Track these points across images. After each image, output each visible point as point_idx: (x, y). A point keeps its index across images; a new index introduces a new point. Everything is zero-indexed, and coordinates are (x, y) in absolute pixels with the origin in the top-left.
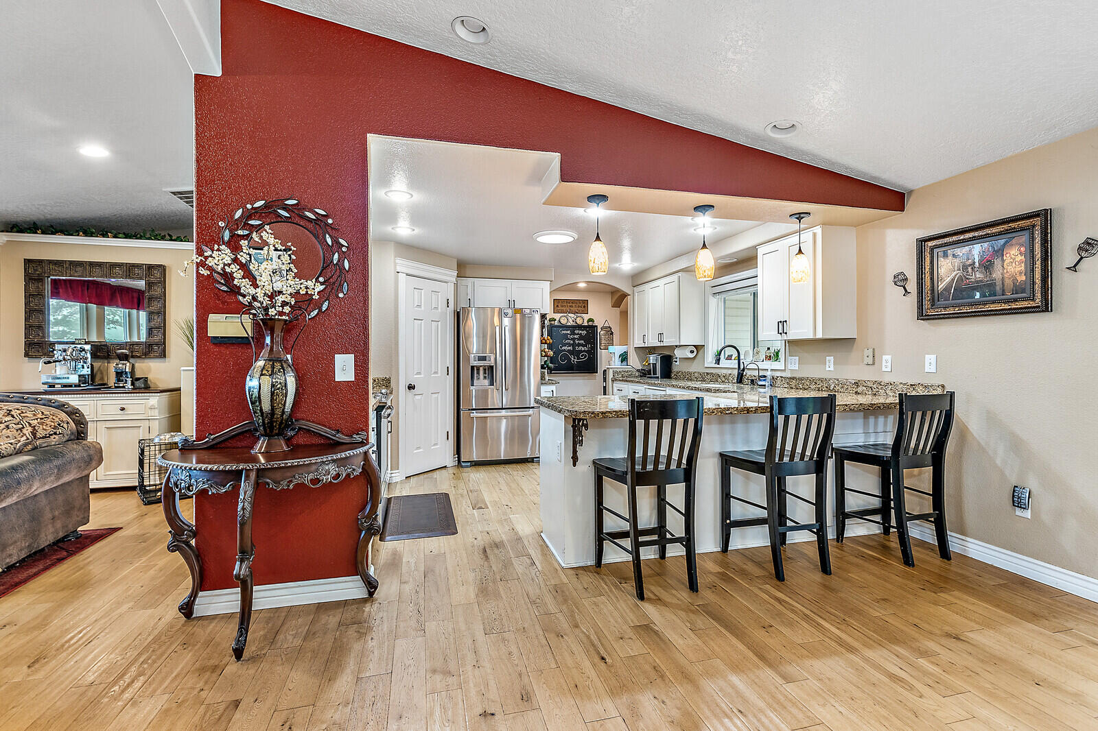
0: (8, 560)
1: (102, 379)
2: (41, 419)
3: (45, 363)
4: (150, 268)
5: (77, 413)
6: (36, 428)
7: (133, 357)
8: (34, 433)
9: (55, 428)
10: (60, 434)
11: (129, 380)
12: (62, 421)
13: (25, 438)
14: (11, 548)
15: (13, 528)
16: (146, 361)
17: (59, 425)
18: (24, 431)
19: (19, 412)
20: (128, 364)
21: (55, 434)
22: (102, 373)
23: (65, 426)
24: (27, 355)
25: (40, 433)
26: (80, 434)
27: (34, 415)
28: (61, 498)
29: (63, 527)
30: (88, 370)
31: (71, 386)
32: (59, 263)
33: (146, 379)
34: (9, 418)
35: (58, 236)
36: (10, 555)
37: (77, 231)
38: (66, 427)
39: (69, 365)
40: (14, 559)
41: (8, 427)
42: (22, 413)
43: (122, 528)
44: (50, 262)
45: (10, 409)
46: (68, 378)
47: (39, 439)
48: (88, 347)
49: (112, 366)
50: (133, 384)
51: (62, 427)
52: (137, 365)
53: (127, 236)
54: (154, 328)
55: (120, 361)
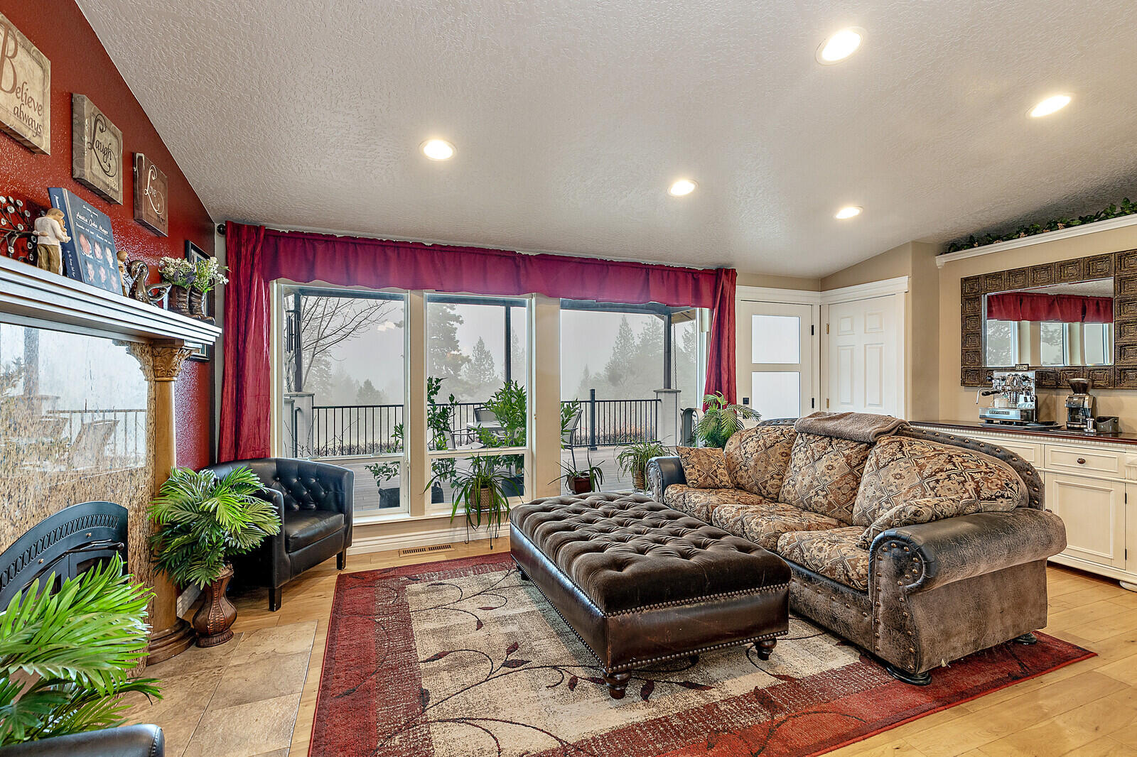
0: (952, 654)
1: (1049, 415)
2: (986, 473)
3: (983, 394)
4: (1124, 255)
5: (1028, 470)
6: (980, 485)
7: (1093, 387)
8: (978, 491)
9: (1002, 488)
10: (1008, 498)
11: (1090, 421)
12: (1010, 480)
13: (966, 495)
14: (956, 639)
15: (957, 613)
16: (1116, 393)
17: (1007, 484)
18: (967, 485)
19: (960, 459)
20: (1087, 398)
21: (1003, 496)
22: (1048, 408)
23: (1015, 487)
24: (963, 383)
25: (985, 493)
26: (1034, 499)
27: (978, 467)
28: (1010, 586)
29: (1014, 626)
30: (1031, 403)
31: (1011, 423)
32: (996, 276)
33: (1115, 421)
34: (950, 466)
35: (997, 244)
36: (955, 648)
37: (1018, 232)
38: (1016, 489)
39: (1009, 396)
40: (958, 655)
41: (949, 476)
42: (965, 462)
43: (1096, 655)
44: (987, 276)
45: (951, 454)
46: (1008, 413)
47: (984, 499)
48: (1031, 375)
49: (1063, 399)
50: (1095, 426)
51: (1011, 488)
52: (1100, 399)
53: (1084, 221)
54: (1129, 345)
55: (1075, 393)
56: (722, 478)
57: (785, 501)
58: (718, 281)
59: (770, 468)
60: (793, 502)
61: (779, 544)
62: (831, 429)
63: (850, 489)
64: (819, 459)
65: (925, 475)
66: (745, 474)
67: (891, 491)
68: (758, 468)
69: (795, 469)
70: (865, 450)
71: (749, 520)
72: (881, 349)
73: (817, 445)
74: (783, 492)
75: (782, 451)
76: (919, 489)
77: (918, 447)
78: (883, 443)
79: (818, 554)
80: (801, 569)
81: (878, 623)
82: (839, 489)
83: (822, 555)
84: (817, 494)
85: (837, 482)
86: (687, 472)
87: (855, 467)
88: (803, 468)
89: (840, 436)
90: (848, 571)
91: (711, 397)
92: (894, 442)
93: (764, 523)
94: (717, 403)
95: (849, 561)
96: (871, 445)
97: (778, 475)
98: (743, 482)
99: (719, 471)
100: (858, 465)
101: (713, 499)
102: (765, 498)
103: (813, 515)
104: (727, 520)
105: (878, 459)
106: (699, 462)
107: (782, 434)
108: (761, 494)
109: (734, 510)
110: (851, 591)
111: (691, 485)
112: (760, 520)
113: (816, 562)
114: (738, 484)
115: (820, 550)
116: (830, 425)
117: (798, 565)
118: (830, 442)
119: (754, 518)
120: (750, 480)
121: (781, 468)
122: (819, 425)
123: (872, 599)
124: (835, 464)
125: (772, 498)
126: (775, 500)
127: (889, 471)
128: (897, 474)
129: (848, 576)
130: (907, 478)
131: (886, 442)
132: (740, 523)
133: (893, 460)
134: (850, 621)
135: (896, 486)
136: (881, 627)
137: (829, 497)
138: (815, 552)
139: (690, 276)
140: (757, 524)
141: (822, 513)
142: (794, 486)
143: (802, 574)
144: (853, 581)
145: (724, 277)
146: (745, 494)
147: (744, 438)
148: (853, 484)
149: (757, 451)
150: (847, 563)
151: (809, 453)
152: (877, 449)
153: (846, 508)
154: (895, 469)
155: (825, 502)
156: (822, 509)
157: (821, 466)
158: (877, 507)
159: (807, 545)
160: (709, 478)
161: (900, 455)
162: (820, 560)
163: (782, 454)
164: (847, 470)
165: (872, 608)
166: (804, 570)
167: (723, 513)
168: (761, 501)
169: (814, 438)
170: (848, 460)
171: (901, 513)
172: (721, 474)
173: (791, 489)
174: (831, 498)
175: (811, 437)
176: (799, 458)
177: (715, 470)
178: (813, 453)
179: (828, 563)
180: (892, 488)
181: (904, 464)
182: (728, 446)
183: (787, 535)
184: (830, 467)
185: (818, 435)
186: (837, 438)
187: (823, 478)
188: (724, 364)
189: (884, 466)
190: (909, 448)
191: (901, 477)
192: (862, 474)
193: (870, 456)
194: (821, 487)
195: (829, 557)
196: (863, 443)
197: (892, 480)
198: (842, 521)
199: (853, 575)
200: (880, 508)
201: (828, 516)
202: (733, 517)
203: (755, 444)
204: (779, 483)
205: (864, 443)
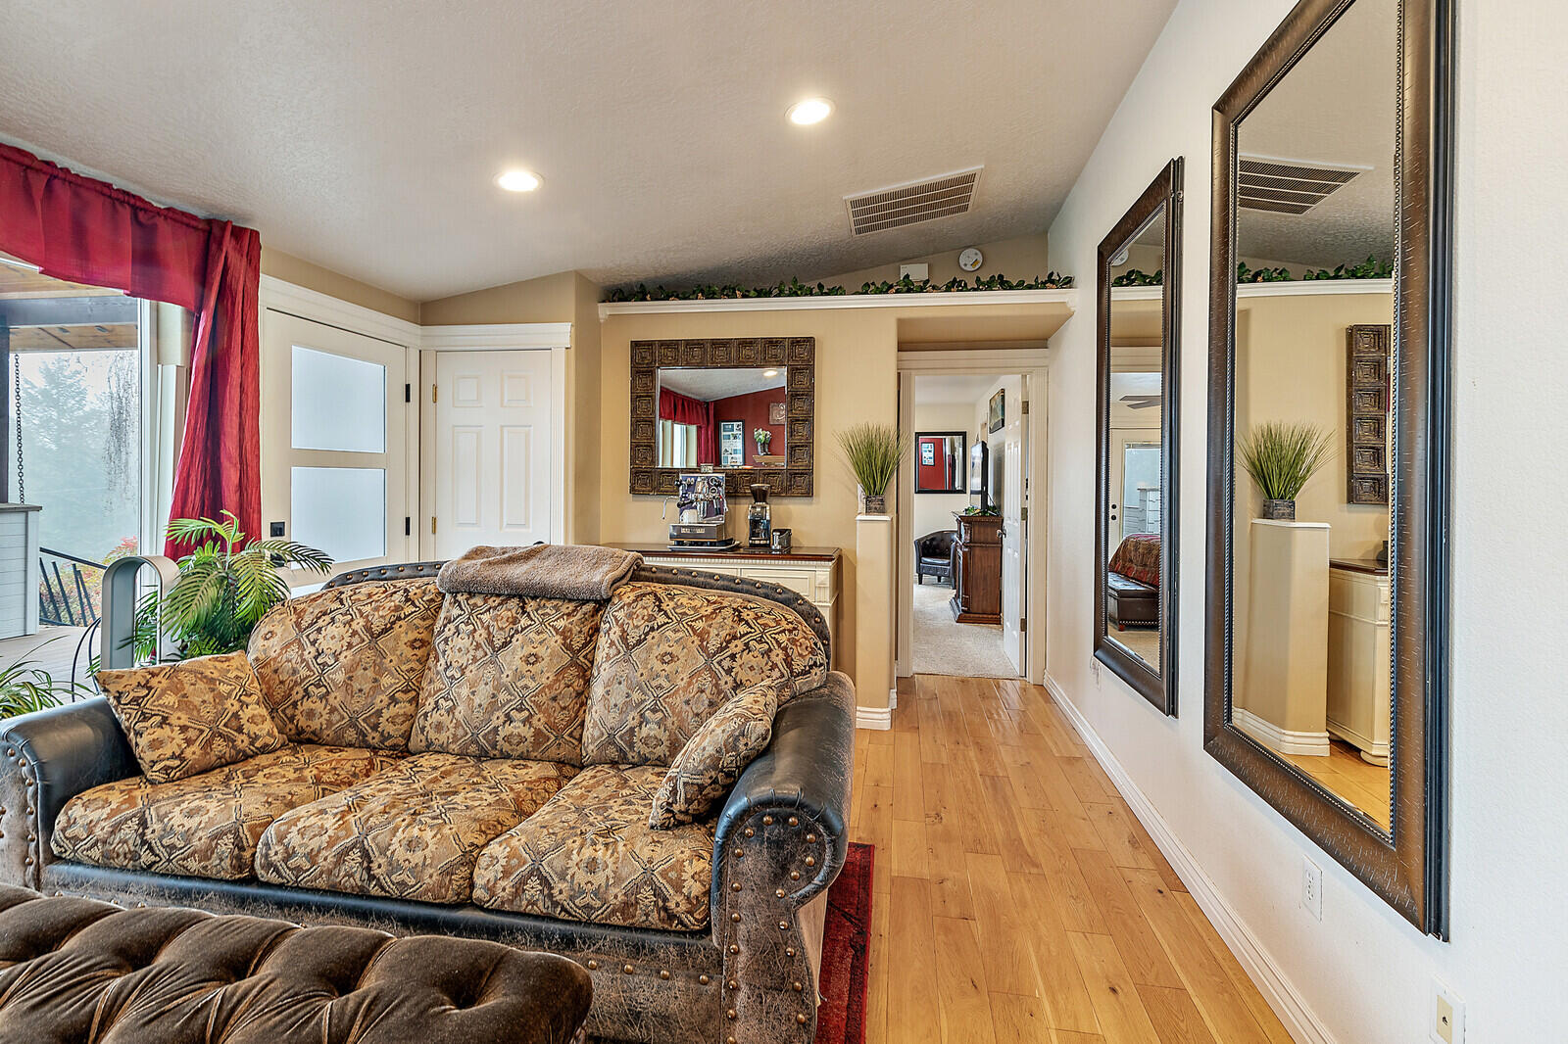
2: (790, 631)
4: (796, 342)
7: (772, 494)
8: (789, 663)
9: (812, 651)
10: (821, 665)
11: (776, 536)
16: (786, 501)
17: (815, 644)
19: (752, 614)
24: (633, 490)
27: (777, 622)
32: (673, 345)
33: (790, 534)
34: (743, 629)
37: (695, 292)
47: (798, 675)
51: (820, 649)
54: (798, 446)
55: (756, 501)
56: (254, 729)
57: (429, 748)
58: (214, 247)
59: (386, 680)
60: (452, 746)
61: (479, 881)
62: (523, 580)
63: (574, 695)
64: (505, 644)
65: (712, 649)
66: (319, 706)
67: (660, 687)
68: (356, 686)
69: (449, 674)
70: (593, 616)
71: (383, 839)
72: (527, 435)
73: (497, 617)
74: (423, 729)
75: (412, 636)
76: (706, 675)
77: (684, 600)
78: (626, 600)
79: (590, 877)
80: (544, 925)
81: (737, 989)
82: (554, 699)
83: (599, 879)
84: (509, 719)
85: (549, 687)
86: (143, 741)
87: (579, 651)
88: (470, 667)
89: (543, 594)
90: (665, 900)
91: (193, 526)
92: (644, 595)
93: (428, 835)
94: (216, 538)
95: (664, 874)
96: (602, 604)
97: (406, 692)
98: (315, 724)
99: (245, 714)
100: (585, 645)
101: (251, 803)
102: (375, 749)
103: (506, 767)
104: (312, 857)
105: (623, 631)
106: (184, 703)
107: (407, 600)
108: (364, 744)
109: (330, 822)
110: (672, 939)
111: (160, 777)
112: (416, 832)
113: (588, 900)
114: (300, 732)
115: (592, 866)
116: (518, 573)
117: (536, 917)
118: (523, 608)
119: (396, 830)
120: (335, 717)
121: (412, 675)
122: (497, 574)
123: (721, 944)
124: (541, 651)
125: (393, 747)
126: (403, 752)
127: (649, 650)
128: (666, 654)
129: (666, 909)
130: (682, 660)
131: (632, 596)
132: (356, 854)
133: (652, 629)
134: (673, 1007)
135: (667, 677)
136: (742, 998)
137: (534, 721)
138: (582, 877)
139: (126, 213)
140: (411, 845)
141: (521, 757)
142: (450, 711)
143: (550, 936)
144: (679, 918)
145: (228, 243)
146: (322, 752)
147: (308, 619)
148: (578, 684)
149: (350, 646)
150: (660, 881)
151: (481, 635)
152: (616, 613)
153: (570, 735)
154: (657, 645)
155: (527, 732)
156: (522, 748)
157: (512, 659)
158: (635, 722)
159: (558, 864)
160: (218, 741)
161: (661, 619)
162: (596, 893)
163: (412, 645)
164: (567, 659)
165: (720, 964)
166: (553, 926)
167: (293, 838)
168: (371, 763)
169: (486, 602)
170: (565, 639)
171: (737, 739)
172: (252, 720)
173: (446, 719)
174: (539, 720)
175: (478, 600)
176: (456, 647)
177: (236, 715)
178: (489, 633)
179: (616, 895)
180: (662, 681)
181: (673, 635)
182: (260, 642)
183: (494, 848)
184: (532, 659)
185: (492, 595)
186: (534, 598)
187: (519, 684)
188: (230, 445)
189: (639, 642)
190: (672, 604)
191: (673, 658)
192: (592, 662)
193: (604, 627)
194: (516, 703)
195: (618, 879)
196: (585, 602)
197: (658, 666)
198: (563, 762)
199: (677, 905)
200: (641, 724)
201: (535, 759)
202: (331, 844)
203: (342, 630)
204: (409, 709)
205: (588, 601)
